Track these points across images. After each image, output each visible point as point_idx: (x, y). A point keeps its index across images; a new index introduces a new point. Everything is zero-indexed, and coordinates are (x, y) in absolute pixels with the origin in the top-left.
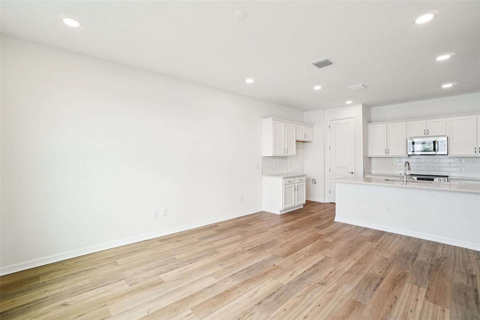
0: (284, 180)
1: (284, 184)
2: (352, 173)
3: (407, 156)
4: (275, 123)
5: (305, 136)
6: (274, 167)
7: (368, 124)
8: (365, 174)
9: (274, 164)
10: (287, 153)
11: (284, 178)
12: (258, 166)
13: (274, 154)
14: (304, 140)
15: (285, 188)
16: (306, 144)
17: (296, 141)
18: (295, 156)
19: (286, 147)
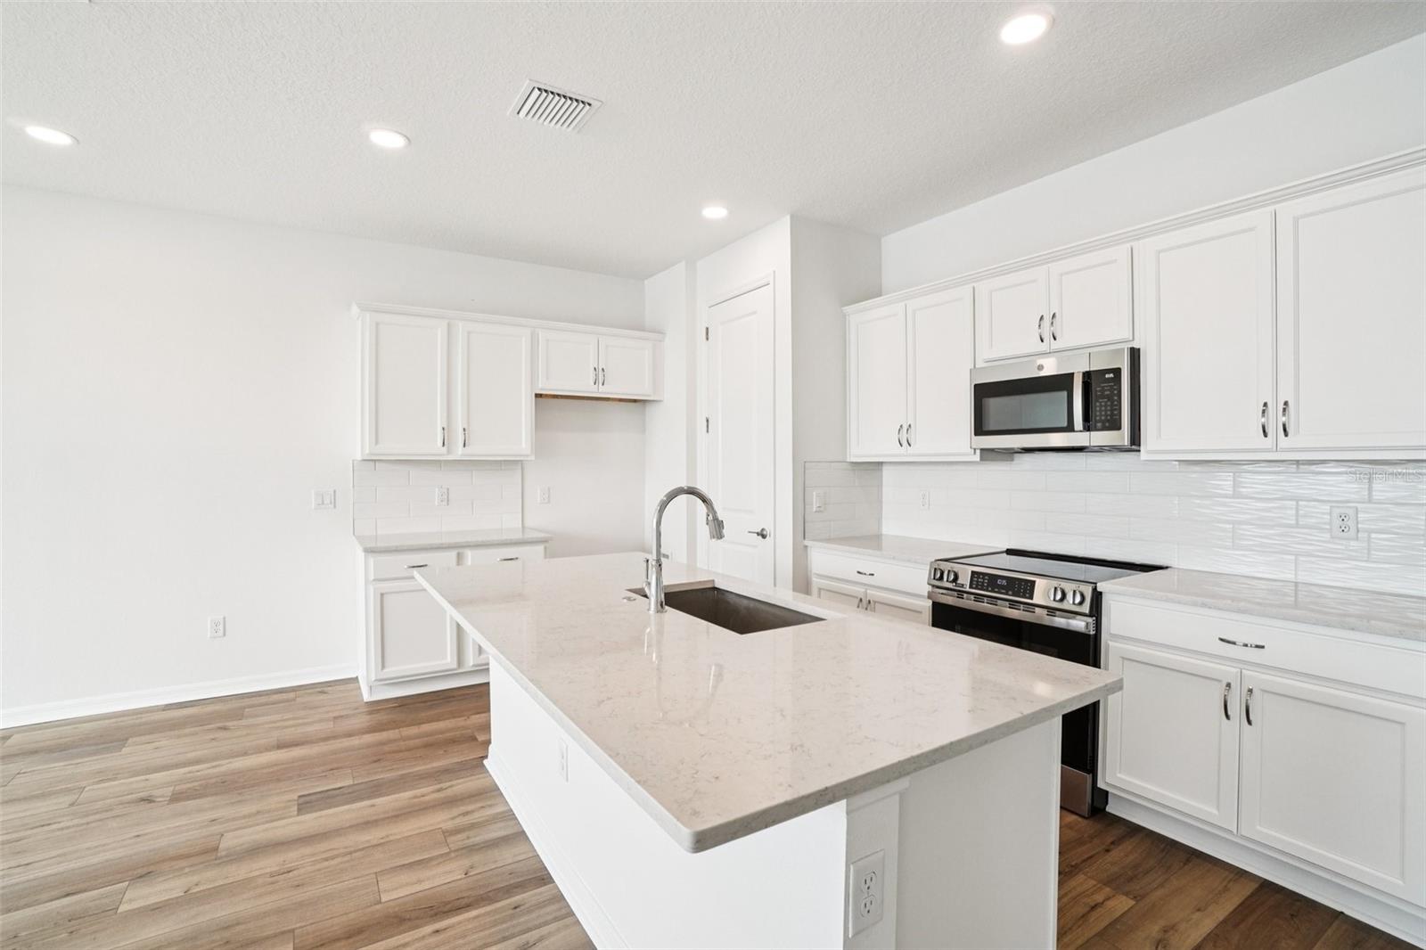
0: (371, 561)
1: (372, 578)
2: (764, 537)
3: (977, 457)
4: (377, 324)
5: (600, 375)
6: (436, 503)
7: (847, 309)
8: (806, 542)
9: (437, 489)
10: (464, 446)
11: (369, 551)
12: (327, 501)
13: (367, 452)
14: (592, 391)
15: (383, 592)
16: (650, 409)
17: (538, 396)
18: (533, 458)
19: (459, 425)
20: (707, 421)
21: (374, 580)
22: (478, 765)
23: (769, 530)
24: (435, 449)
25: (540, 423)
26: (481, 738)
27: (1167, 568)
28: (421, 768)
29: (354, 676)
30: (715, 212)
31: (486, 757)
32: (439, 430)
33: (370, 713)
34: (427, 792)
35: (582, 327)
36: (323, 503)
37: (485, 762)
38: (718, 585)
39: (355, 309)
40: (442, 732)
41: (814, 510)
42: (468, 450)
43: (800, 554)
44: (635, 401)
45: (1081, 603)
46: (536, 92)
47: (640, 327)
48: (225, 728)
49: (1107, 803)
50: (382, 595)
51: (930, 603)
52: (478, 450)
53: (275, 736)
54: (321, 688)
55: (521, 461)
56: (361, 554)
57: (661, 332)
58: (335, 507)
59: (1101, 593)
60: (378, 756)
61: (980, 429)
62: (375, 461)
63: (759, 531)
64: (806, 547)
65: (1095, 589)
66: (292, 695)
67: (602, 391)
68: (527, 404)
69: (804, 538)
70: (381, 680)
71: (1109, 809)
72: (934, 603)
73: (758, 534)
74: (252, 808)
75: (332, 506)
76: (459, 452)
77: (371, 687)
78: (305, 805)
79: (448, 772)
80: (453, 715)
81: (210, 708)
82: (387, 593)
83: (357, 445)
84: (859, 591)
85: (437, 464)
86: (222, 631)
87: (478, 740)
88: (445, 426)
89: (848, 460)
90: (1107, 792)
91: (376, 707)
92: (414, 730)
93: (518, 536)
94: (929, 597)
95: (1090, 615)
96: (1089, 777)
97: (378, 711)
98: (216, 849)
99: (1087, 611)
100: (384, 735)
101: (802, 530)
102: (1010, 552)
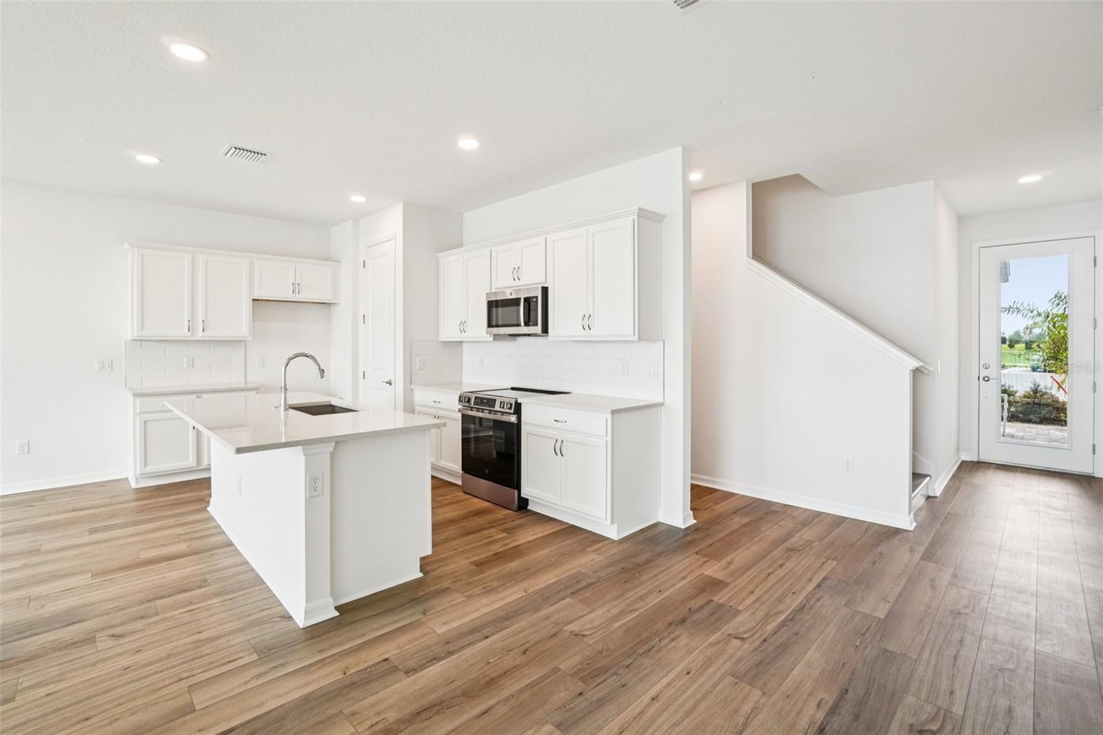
0: (138, 401)
1: (138, 411)
2: (390, 384)
3: (492, 339)
4: (142, 256)
5: (296, 288)
6: (185, 367)
7: (439, 255)
8: (412, 387)
9: (185, 359)
10: (203, 331)
11: (136, 395)
12: (106, 365)
13: (135, 334)
14: (292, 297)
15: (146, 420)
16: (333, 307)
17: (253, 300)
18: (250, 339)
19: (200, 316)
20: (364, 316)
21: (139, 413)
22: (205, 509)
23: (393, 382)
24: (183, 333)
25: (255, 317)
26: (207, 499)
27: (569, 393)
28: (169, 513)
29: (125, 477)
30: (358, 199)
31: (208, 506)
32: (186, 322)
33: (137, 493)
34: (172, 521)
35: (286, 258)
36: (103, 367)
37: (208, 508)
38: (332, 404)
39: (126, 246)
40: (183, 498)
41: (417, 368)
42: (206, 333)
43: (408, 393)
44: (323, 303)
45: (510, 408)
46: (233, 150)
47: (328, 259)
48: (32, 506)
49: (528, 505)
50: (145, 422)
51: (460, 415)
52: (212, 334)
53: (70, 506)
54: (102, 484)
55: (244, 341)
56: (131, 397)
57: (340, 262)
58: (112, 369)
59: (520, 404)
60: (140, 510)
61: (490, 325)
62: (141, 340)
63: (388, 381)
64: (412, 389)
65: (516, 402)
66: (80, 489)
67: (298, 298)
68: (246, 305)
69: (411, 384)
70: (143, 474)
71: (528, 508)
72: (462, 414)
73: (387, 383)
74: (61, 535)
75: (110, 369)
76: (200, 335)
77: (137, 479)
78: (92, 532)
79: (184, 514)
80: (192, 491)
81: (19, 498)
82: (149, 421)
83: (129, 331)
84: (434, 411)
85: (186, 342)
86: (27, 450)
87: (205, 501)
88: (190, 319)
89: (440, 340)
90: (528, 500)
91: (139, 490)
92: (166, 499)
93: (243, 386)
94: (459, 411)
95: (514, 414)
96: (516, 492)
97: (143, 492)
98: (39, 550)
99: (512, 411)
100: (146, 502)
101: (410, 380)
102: (513, 389)
